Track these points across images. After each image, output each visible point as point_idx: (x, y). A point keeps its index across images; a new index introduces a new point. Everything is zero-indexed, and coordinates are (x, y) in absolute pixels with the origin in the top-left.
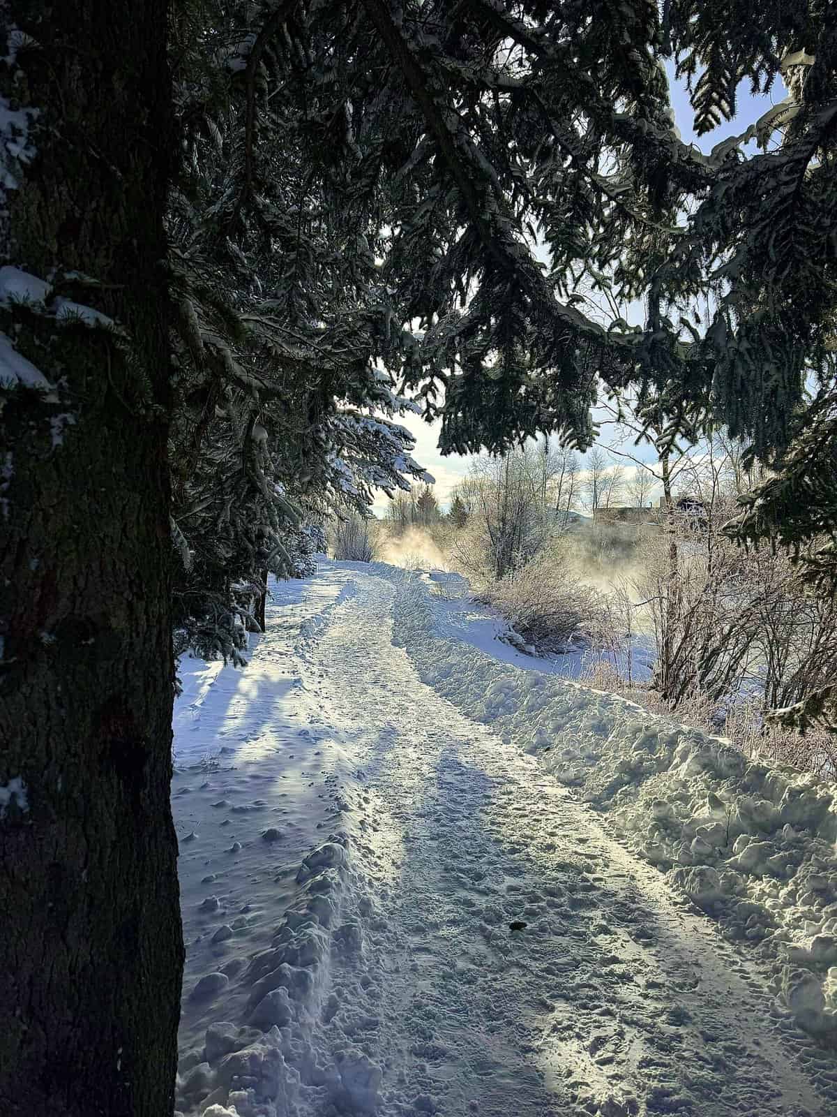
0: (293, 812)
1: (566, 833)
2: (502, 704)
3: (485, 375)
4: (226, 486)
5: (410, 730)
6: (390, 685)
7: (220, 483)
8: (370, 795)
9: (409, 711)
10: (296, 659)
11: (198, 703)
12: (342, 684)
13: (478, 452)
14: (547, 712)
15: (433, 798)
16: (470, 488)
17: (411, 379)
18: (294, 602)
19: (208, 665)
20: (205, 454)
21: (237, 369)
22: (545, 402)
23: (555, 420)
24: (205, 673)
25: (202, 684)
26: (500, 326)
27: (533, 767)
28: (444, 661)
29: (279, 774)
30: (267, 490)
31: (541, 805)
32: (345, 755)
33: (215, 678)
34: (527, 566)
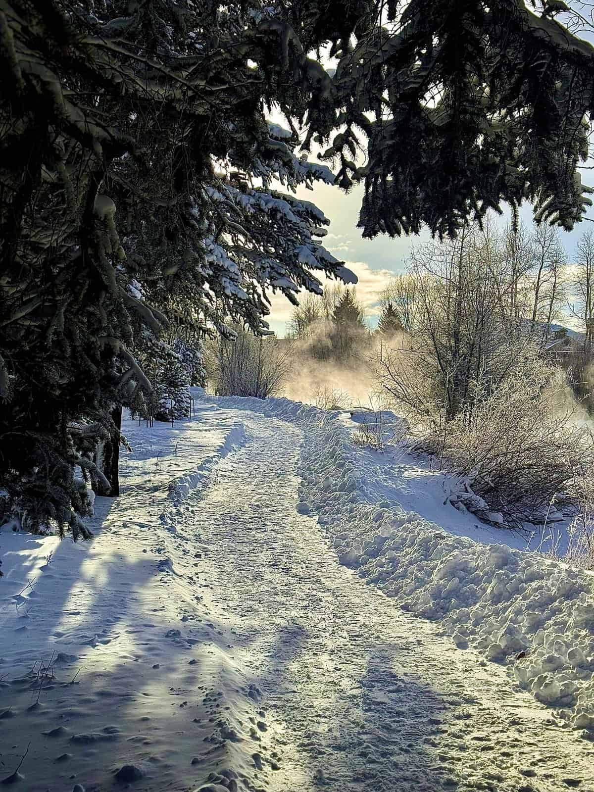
0: (158, 742)
1: (549, 772)
2: (455, 593)
3: (426, 120)
4: (57, 282)
5: (325, 630)
6: (296, 569)
7: (49, 277)
8: (268, 720)
9: (322, 604)
10: (162, 533)
11: (25, 594)
12: (228, 566)
13: (417, 232)
14: (519, 602)
15: (357, 724)
16: (407, 292)
17: (320, 127)
18: (160, 454)
19: (40, 541)
20: (27, 236)
21: (71, 112)
22: (512, 158)
23: (528, 184)
24: (35, 552)
25: (31, 568)
26: (445, 47)
27: (500, 681)
28: (372, 534)
29: (138, 690)
30: (116, 288)
31: (513, 734)
32: (232, 664)
33: (48, 559)
34: (491, 399)
